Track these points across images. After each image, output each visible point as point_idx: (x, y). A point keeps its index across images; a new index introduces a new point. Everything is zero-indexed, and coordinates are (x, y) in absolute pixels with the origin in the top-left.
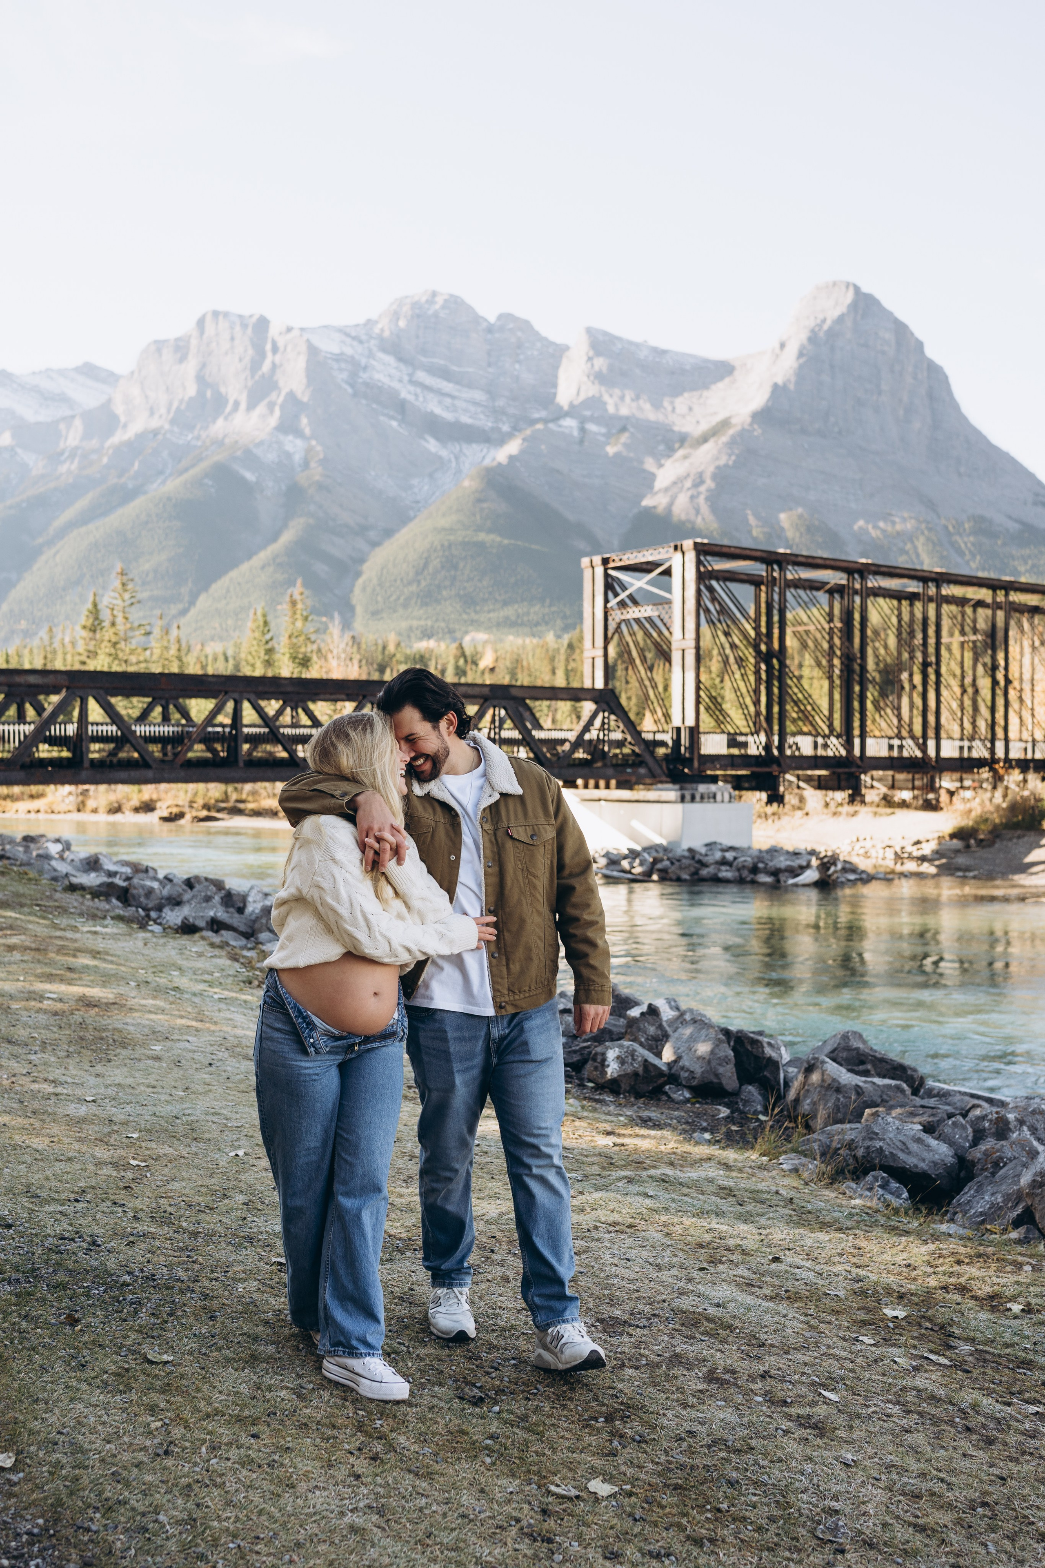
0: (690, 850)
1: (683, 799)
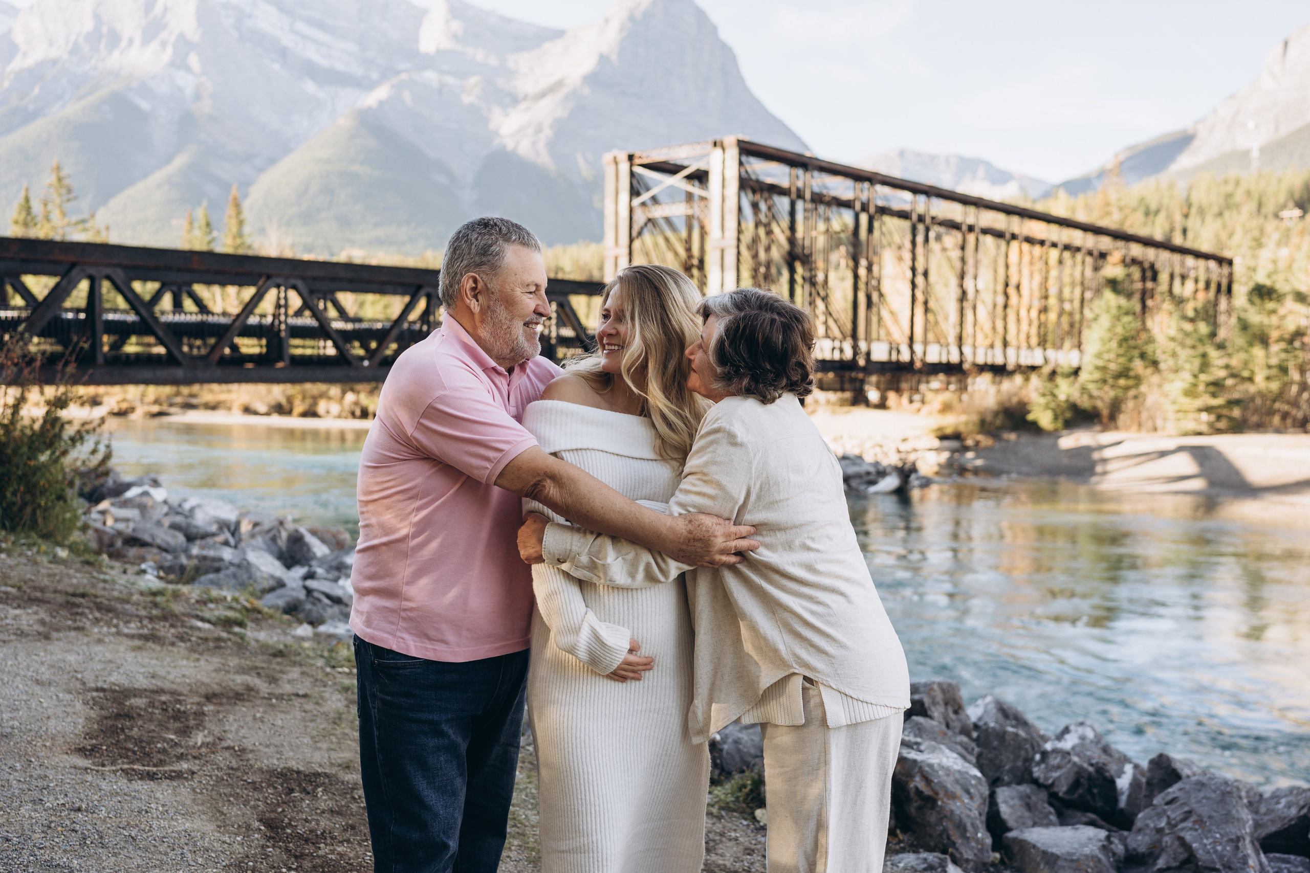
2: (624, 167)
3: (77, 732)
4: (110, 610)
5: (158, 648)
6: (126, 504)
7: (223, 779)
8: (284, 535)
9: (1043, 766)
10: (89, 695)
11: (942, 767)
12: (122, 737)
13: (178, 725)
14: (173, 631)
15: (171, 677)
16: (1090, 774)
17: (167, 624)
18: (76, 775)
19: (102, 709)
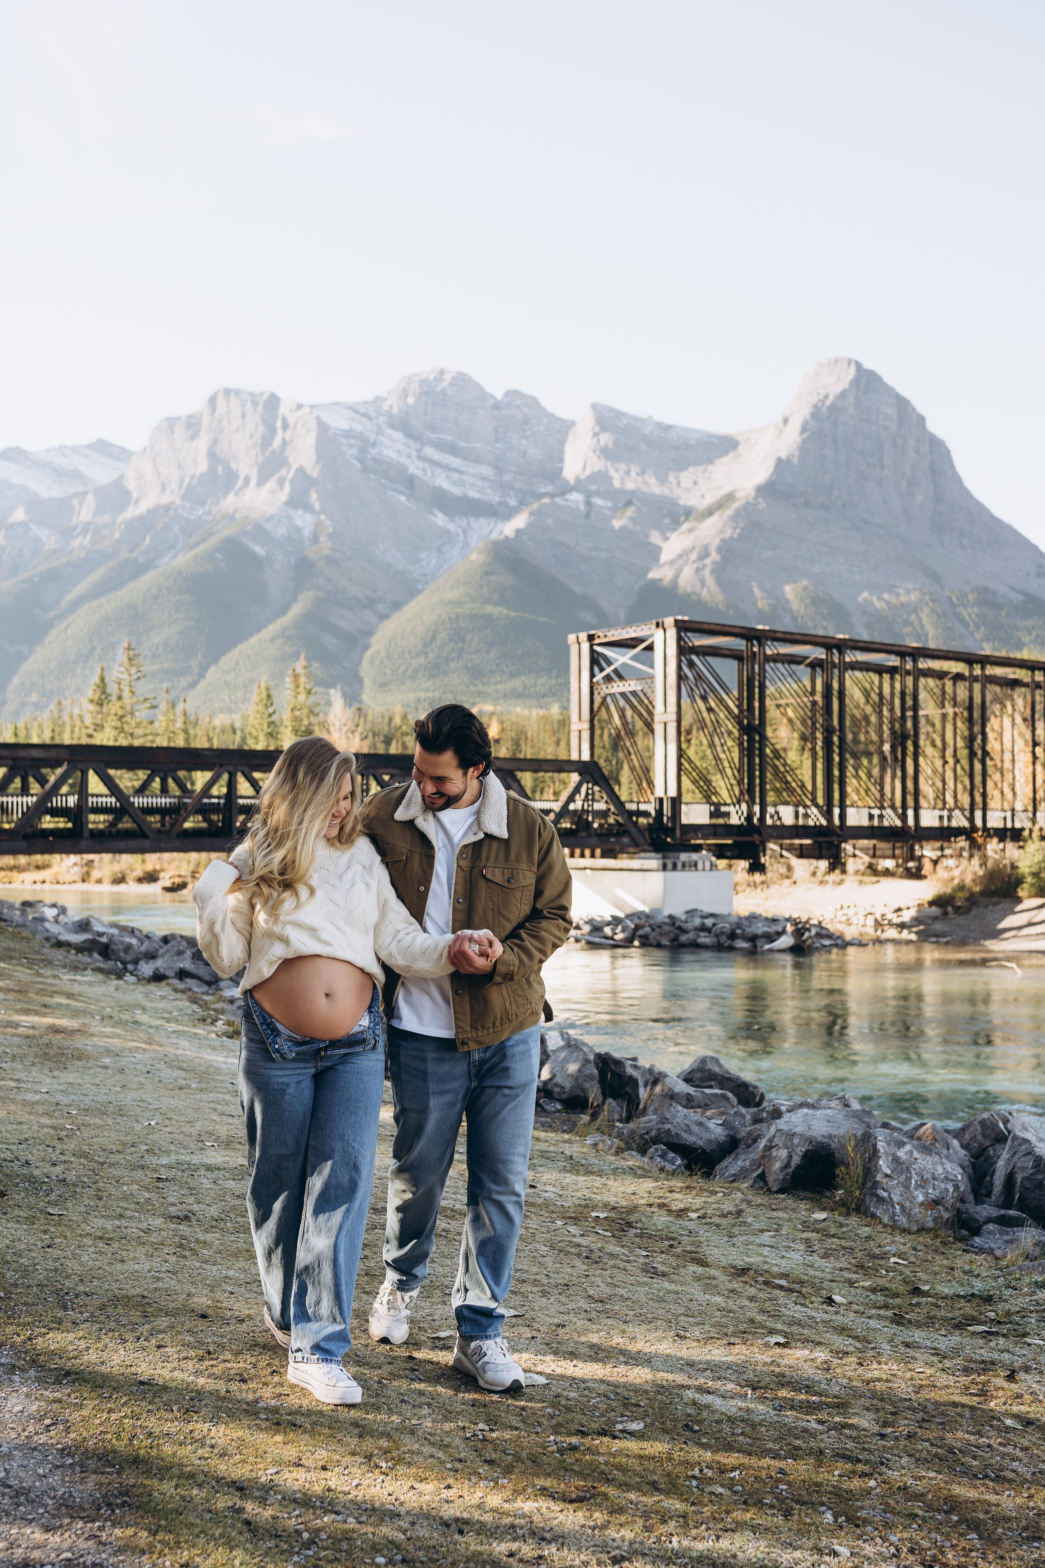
0: (671, 917)
1: (664, 868)
2: (586, 646)
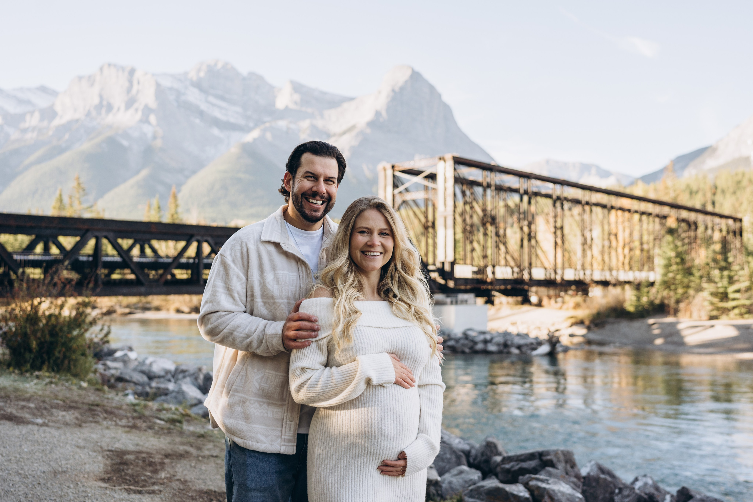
2: (390, 172)
3: (100, 470)
4: (111, 413)
5: (138, 432)
6: (115, 360)
7: (176, 494)
8: (201, 377)
9: (620, 496)
10: (105, 453)
11: (559, 491)
12: (123, 473)
13: (151, 468)
14: (145, 424)
15: (146, 445)
16: (645, 499)
17: (141, 421)
18: (101, 491)
19: (112, 459)
